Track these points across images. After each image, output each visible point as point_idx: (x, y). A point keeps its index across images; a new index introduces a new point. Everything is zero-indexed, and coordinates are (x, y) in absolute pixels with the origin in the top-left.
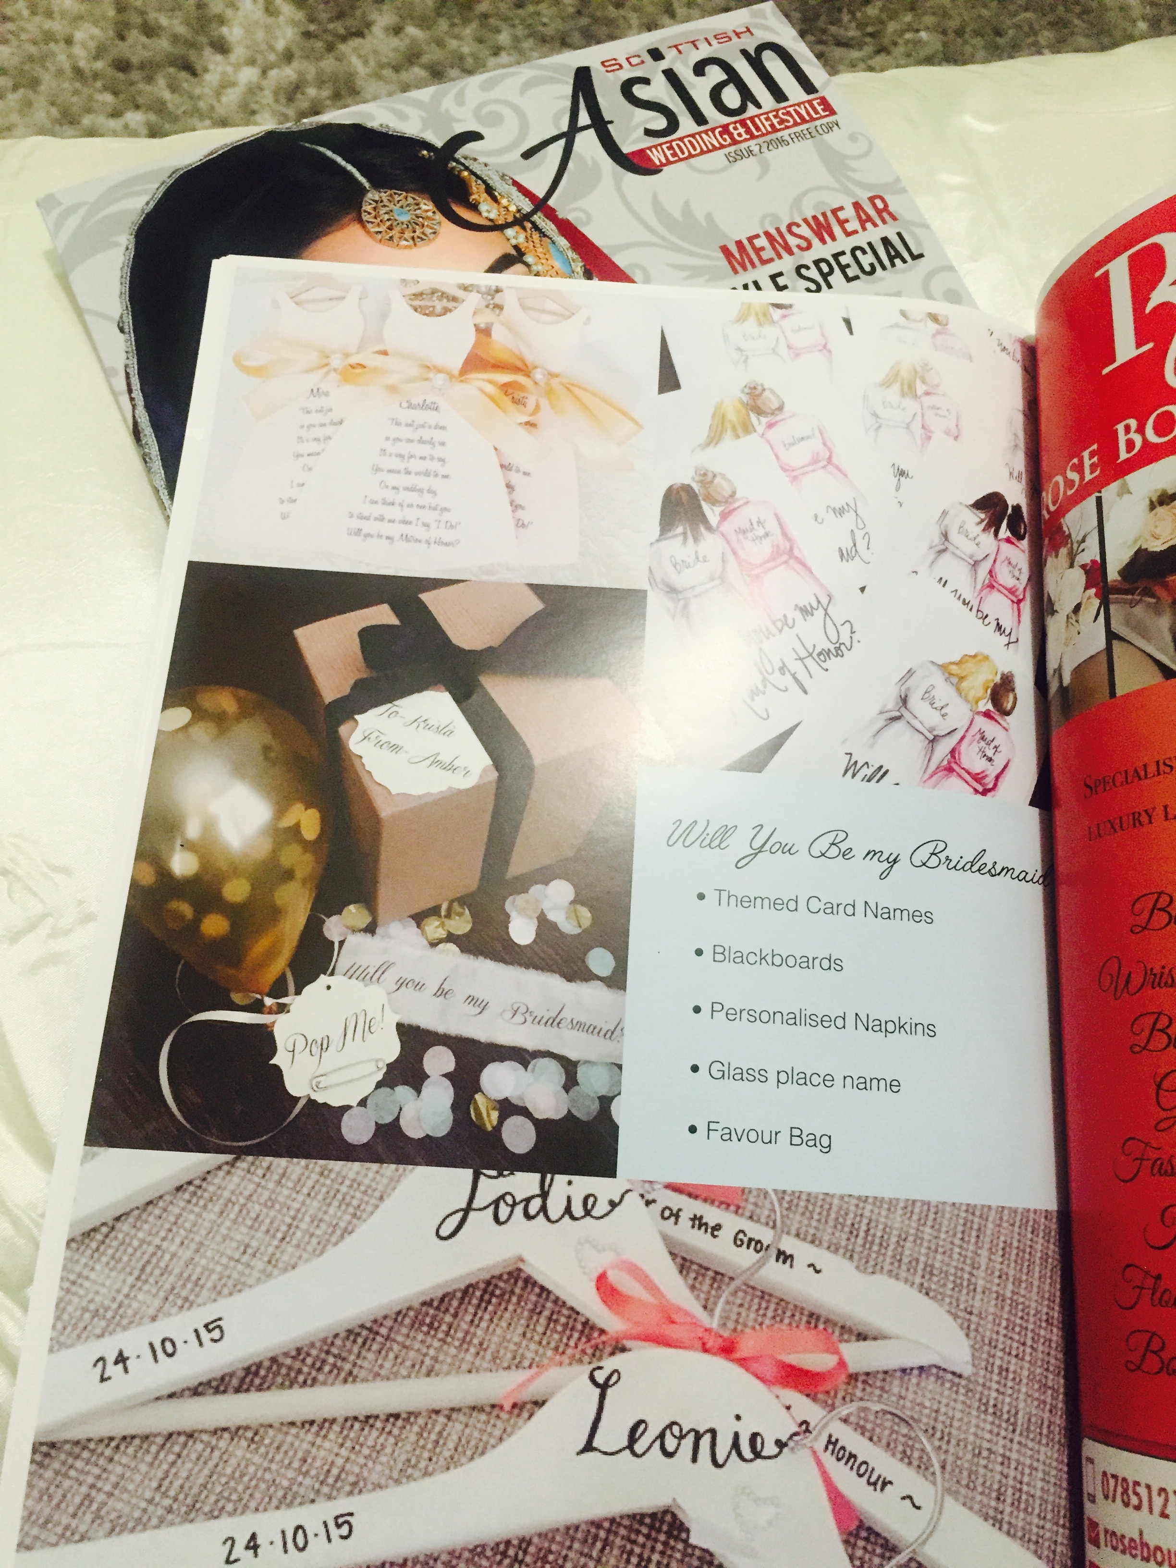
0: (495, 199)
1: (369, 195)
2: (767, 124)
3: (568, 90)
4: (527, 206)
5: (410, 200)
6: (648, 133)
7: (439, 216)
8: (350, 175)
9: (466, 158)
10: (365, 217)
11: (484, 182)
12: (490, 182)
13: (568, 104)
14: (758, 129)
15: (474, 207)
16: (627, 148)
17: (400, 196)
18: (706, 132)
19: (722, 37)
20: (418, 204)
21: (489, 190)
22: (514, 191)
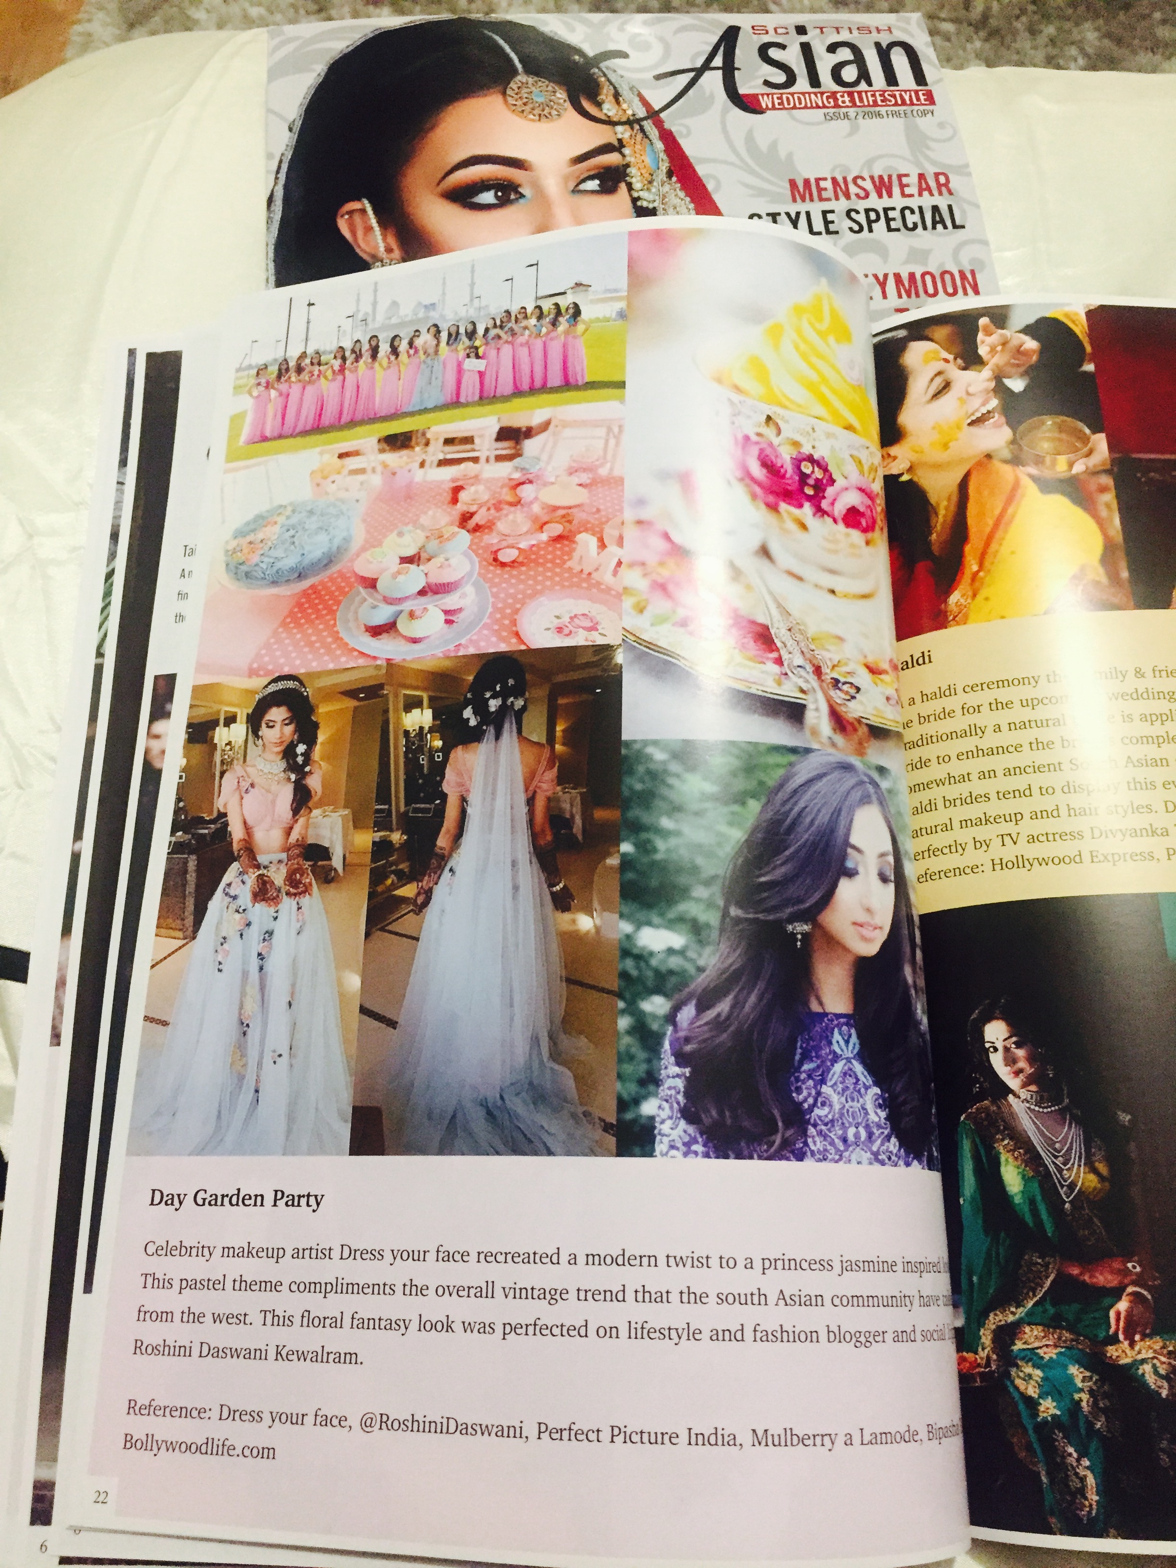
0: (618, 102)
1: (519, 78)
2: (871, 99)
3: (715, 39)
4: (641, 113)
5: (550, 88)
6: (767, 83)
7: (568, 105)
8: (510, 60)
9: (607, 68)
10: (509, 92)
11: (615, 88)
12: (620, 90)
13: (710, 48)
14: (861, 100)
15: (599, 105)
16: (742, 90)
17: (543, 83)
18: (815, 94)
19: (864, 29)
20: (555, 92)
21: (617, 96)
22: (636, 100)
